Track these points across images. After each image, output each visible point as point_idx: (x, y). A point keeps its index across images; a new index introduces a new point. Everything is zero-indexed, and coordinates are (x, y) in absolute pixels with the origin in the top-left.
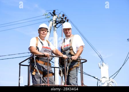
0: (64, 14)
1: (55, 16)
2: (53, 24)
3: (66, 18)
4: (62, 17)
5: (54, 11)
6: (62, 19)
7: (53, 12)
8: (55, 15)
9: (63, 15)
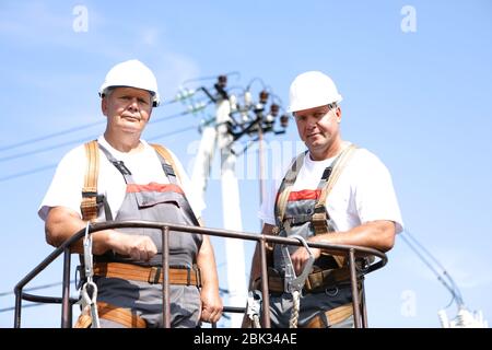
0: (268, 91)
1: (226, 103)
2: (220, 137)
3: (274, 109)
4: (259, 106)
5: (222, 79)
6: (257, 111)
7: (216, 86)
8: (225, 96)
9: (263, 96)
